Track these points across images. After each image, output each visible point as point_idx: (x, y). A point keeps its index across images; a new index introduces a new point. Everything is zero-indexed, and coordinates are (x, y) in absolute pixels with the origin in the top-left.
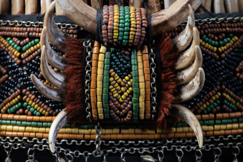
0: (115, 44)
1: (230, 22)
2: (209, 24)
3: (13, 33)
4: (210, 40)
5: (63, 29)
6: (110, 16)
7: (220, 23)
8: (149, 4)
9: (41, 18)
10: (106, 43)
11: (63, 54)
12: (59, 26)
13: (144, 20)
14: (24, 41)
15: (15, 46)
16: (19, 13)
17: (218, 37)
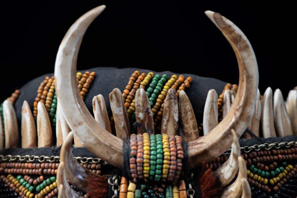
0: (146, 180)
1: (283, 147)
2: (257, 152)
3: (24, 170)
4: (260, 171)
5: (84, 164)
6: (139, 147)
7: (270, 150)
8: (185, 131)
9: (57, 152)
10: (135, 180)
11: (84, 193)
12: (79, 160)
13: (180, 150)
14: (38, 179)
15: (28, 185)
16: (31, 146)
17: (269, 166)
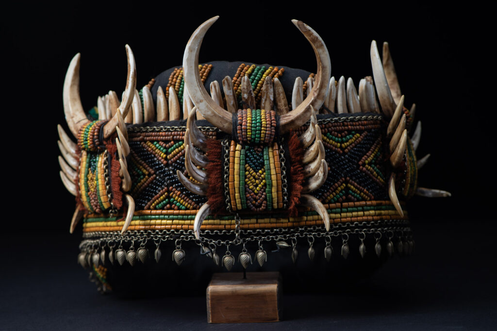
0: (249, 142)
1: (352, 120)
2: (332, 123)
3: (159, 138)
4: (334, 137)
5: (203, 131)
6: (244, 118)
7: (342, 122)
8: (279, 108)
9: (184, 123)
10: (241, 142)
11: (204, 153)
12: (200, 129)
13: (273, 120)
14: (170, 144)
15: (162, 149)
16: (164, 120)
17: (341, 134)
